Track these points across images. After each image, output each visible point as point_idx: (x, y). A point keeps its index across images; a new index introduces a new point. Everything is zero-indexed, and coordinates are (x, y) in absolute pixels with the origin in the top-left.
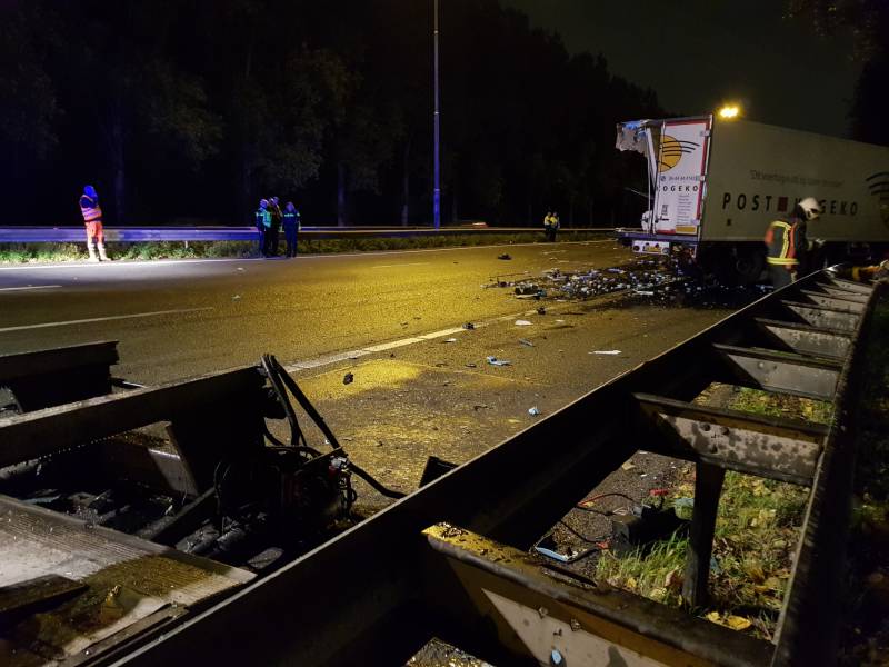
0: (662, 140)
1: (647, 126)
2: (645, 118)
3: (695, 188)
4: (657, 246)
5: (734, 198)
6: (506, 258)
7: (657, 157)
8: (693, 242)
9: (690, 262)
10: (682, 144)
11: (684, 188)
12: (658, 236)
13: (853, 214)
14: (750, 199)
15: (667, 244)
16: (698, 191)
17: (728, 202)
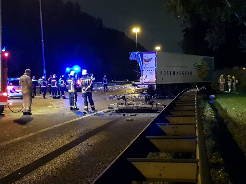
1: (139, 53)
4: (145, 86)
5: (163, 72)
7: (142, 62)
8: (155, 85)
9: (154, 90)
10: (149, 59)
11: (151, 70)
12: (145, 84)
13: (191, 75)
14: (166, 72)
15: (148, 86)
16: (155, 71)
17: (161, 73)
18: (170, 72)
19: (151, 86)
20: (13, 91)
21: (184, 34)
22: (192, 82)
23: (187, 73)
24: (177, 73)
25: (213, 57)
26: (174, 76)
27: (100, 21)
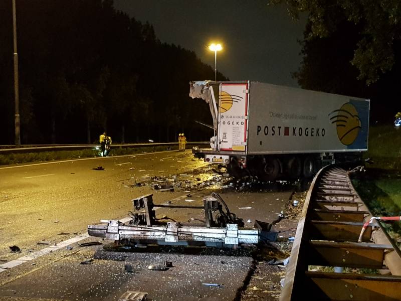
0: (220, 94)
1: (210, 84)
2: (208, 80)
3: (242, 123)
4: (221, 158)
5: (263, 129)
6: (100, 169)
7: (217, 104)
8: (244, 156)
9: (242, 167)
10: (233, 97)
11: (235, 123)
12: (222, 152)
13: (323, 135)
14: (270, 129)
15: (227, 157)
16: (244, 126)
17: (259, 131)
18: (280, 128)
19: (234, 160)
21: (304, 58)
23: (315, 131)
24: (294, 131)
25: (369, 101)
26: (287, 136)
27: (150, 29)
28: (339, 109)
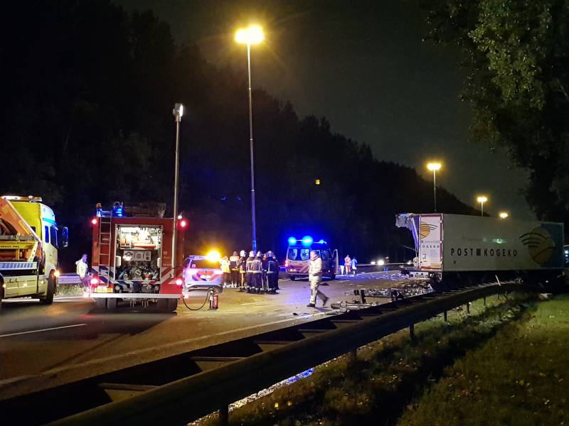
0: (420, 224)
1: (412, 216)
2: (411, 213)
4: (422, 274)
5: (456, 251)
7: (418, 232)
8: (440, 272)
9: (439, 282)
10: (429, 226)
11: (433, 246)
12: (423, 270)
13: (515, 255)
14: (463, 251)
15: (427, 274)
16: (439, 248)
17: (452, 252)
18: (472, 250)
19: (433, 276)
20: (197, 278)
21: (532, 174)
22: (518, 268)
23: (508, 253)
24: (485, 252)
25: (563, 224)
28: (530, 231)
